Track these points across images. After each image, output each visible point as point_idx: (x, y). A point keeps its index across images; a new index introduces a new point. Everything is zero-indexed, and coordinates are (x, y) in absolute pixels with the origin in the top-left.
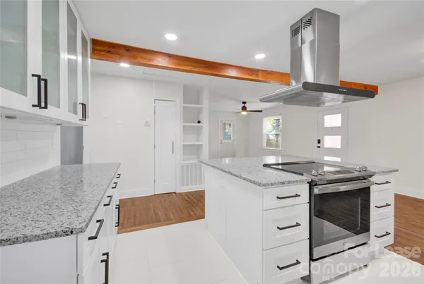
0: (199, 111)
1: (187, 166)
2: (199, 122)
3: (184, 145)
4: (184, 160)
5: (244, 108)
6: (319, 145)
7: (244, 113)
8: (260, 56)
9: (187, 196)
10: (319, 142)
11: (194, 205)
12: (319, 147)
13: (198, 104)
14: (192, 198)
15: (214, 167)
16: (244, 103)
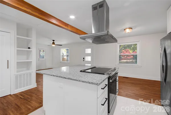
0: (29, 41)
1: (20, 75)
2: (29, 48)
3: (17, 62)
4: (17, 72)
5: (53, 43)
6: (84, 60)
7: (54, 45)
8: (72, 17)
9: (21, 95)
10: (84, 59)
11: (30, 100)
12: (84, 61)
13: (28, 37)
14: (26, 95)
15: (54, 76)
16: (54, 41)
